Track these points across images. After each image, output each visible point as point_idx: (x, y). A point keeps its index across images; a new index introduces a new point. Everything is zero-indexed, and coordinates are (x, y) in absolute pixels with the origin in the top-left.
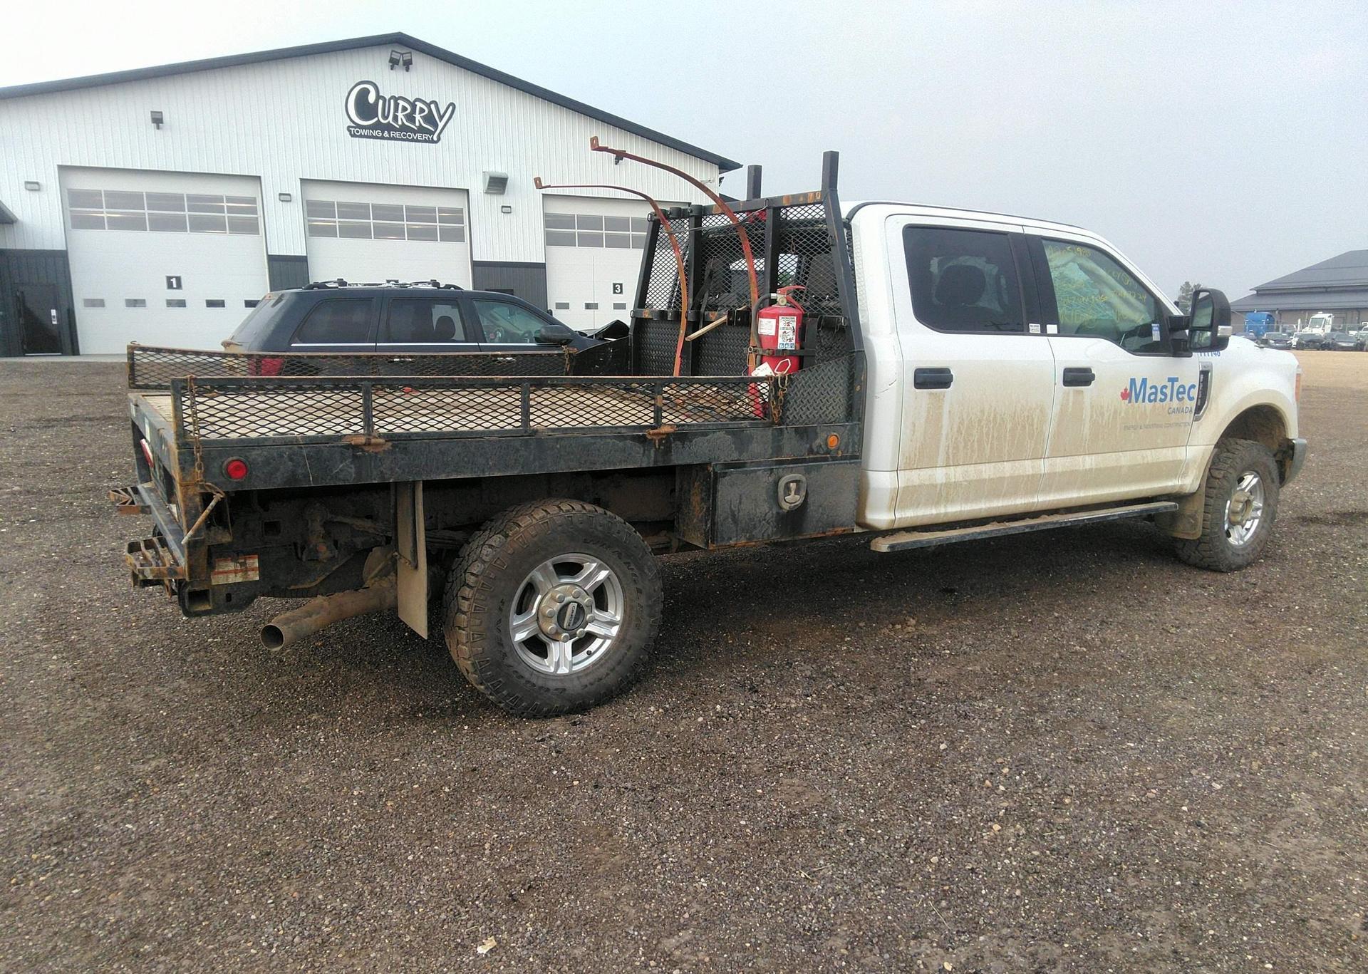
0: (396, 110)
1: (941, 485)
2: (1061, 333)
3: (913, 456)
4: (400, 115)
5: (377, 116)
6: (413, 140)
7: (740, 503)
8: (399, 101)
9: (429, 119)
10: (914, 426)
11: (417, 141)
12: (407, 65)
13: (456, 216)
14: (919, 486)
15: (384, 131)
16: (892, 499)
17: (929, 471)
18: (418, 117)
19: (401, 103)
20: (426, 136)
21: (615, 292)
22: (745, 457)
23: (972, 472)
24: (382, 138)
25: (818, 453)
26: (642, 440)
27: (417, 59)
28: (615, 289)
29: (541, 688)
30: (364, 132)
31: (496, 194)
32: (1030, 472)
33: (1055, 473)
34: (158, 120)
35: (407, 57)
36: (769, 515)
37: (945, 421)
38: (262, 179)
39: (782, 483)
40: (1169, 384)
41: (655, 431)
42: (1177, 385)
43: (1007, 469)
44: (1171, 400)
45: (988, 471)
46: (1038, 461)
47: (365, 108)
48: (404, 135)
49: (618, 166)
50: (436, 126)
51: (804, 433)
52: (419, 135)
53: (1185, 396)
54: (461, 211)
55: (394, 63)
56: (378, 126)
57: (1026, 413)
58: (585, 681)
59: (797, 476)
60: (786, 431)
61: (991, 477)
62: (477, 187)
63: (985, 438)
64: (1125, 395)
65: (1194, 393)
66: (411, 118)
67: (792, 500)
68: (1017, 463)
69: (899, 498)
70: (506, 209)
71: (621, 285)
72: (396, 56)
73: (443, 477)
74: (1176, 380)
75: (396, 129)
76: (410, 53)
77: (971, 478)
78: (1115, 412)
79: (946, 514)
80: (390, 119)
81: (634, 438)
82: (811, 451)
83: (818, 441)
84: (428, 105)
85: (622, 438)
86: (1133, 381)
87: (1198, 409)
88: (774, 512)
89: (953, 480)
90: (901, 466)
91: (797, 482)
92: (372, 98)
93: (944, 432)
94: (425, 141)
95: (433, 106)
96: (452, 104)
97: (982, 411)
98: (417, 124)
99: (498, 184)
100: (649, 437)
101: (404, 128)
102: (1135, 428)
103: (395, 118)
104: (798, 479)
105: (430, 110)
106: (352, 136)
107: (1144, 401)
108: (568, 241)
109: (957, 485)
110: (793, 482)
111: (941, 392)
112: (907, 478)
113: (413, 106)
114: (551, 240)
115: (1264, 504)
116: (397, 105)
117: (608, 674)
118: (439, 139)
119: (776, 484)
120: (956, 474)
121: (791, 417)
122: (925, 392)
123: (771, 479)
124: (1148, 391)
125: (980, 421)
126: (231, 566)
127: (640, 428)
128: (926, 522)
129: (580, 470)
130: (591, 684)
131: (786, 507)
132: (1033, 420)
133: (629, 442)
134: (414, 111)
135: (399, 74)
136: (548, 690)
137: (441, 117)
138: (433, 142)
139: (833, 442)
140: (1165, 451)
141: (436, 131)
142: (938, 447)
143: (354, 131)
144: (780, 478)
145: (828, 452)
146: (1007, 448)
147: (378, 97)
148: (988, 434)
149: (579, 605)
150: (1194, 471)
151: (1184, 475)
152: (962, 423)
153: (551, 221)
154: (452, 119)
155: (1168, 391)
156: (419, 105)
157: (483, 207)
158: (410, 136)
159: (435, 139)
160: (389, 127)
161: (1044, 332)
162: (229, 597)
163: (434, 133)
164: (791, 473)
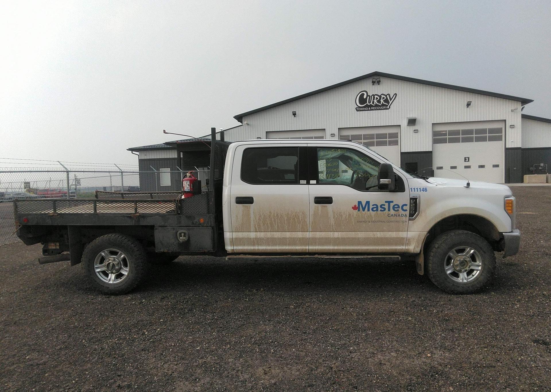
0: (374, 99)
1: (253, 238)
2: (318, 183)
3: (238, 227)
4: (375, 101)
5: (367, 103)
6: (379, 109)
7: (163, 238)
8: (375, 96)
9: (386, 101)
10: (237, 216)
11: (381, 109)
12: (379, 83)
13: (395, 135)
14: (242, 238)
15: (369, 108)
16: (231, 242)
17: (247, 233)
18: (382, 101)
19: (376, 97)
20: (384, 107)
21: (465, 161)
22: (166, 224)
23: (269, 235)
24: (368, 110)
25: (196, 224)
26: (130, 217)
27: (382, 79)
28: (465, 159)
29: (102, 286)
30: (362, 109)
31: (412, 125)
32: (301, 237)
33: (316, 238)
34: (294, 114)
35: (378, 80)
36: (175, 243)
37: (252, 216)
38: (326, 130)
39: (178, 233)
40: (387, 204)
41: (135, 215)
42: (392, 205)
43: (288, 235)
44: (389, 210)
45: (277, 235)
46: (306, 233)
47: (362, 100)
48: (376, 108)
49: (468, 108)
50: (389, 103)
51: (189, 217)
52: (382, 107)
53: (400, 209)
54: (398, 133)
55: (373, 83)
56: (367, 106)
57: (294, 214)
58: (116, 286)
59: (184, 231)
60: (182, 217)
61: (279, 237)
62: (404, 123)
63: (273, 223)
64: (355, 208)
65: (407, 208)
66: (379, 101)
67: (182, 239)
68: (293, 233)
69: (233, 242)
70: (416, 131)
71: (469, 158)
72: (374, 80)
73: (73, 225)
74: (392, 202)
75: (373, 106)
76: (380, 78)
77: (269, 237)
78: (350, 215)
79: (258, 249)
80: (371, 103)
81: (128, 217)
82: (193, 223)
83: (196, 220)
84: (386, 96)
85: (124, 216)
86: (360, 203)
87: (411, 215)
88: (177, 243)
89: (259, 237)
90: (234, 230)
91: (185, 233)
92: (365, 97)
93: (252, 219)
94: (384, 109)
95: (388, 96)
96: (396, 94)
97: (270, 212)
98: (381, 103)
99: (412, 122)
100: (132, 217)
101: (376, 105)
102: (365, 222)
103: (373, 102)
104: (184, 232)
105: (387, 97)
106: (357, 111)
107: (369, 210)
108: (444, 141)
109: (261, 239)
110: (183, 233)
111: (249, 205)
112: (235, 235)
113: (380, 97)
114: (435, 141)
115: (482, 264)
116: (374, 97)
117: (122, 285)
118: (390, 107)
119: (177, 233)
120: (261, 235)
121: (185, 212)
122: (241, 205)
123: (174, 232)
124: (371, 207)
125: (269, 216)
126: (53, 244)
127: (131, 214)
128: (249, 251)
129: (111, 225)
130: (117, 287)
131: (181, 241)
132: (299, 217)
133: (126, 218)
134: (380, 99)
135: (376, 86)
136: (104, 287)
137: (391, 99)
138: (387, 109)
139: (202, 221)
140: (390, 233)
141: (388, 105)
142: (250, 225)
143: (358, 109)
144: (178, 232)
145: (200, 224)
146: (286, 227)
147: (367, 96)
148: (275, 221)
149: (113, 264)
150: (415, 243)
151: (408, 244)
152: (260, 216)
153: (435, 134)
154: (395, 99)
155: (386, 207)
156: (382, 96)
157: (406, 132)
158: (378, 108)
159: (388, 108)
160: (371, 106)
161: (308, 183)
162: (52, 252)
163: (388, 106)
164: (181, 230)
